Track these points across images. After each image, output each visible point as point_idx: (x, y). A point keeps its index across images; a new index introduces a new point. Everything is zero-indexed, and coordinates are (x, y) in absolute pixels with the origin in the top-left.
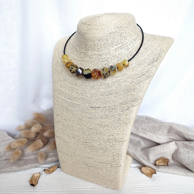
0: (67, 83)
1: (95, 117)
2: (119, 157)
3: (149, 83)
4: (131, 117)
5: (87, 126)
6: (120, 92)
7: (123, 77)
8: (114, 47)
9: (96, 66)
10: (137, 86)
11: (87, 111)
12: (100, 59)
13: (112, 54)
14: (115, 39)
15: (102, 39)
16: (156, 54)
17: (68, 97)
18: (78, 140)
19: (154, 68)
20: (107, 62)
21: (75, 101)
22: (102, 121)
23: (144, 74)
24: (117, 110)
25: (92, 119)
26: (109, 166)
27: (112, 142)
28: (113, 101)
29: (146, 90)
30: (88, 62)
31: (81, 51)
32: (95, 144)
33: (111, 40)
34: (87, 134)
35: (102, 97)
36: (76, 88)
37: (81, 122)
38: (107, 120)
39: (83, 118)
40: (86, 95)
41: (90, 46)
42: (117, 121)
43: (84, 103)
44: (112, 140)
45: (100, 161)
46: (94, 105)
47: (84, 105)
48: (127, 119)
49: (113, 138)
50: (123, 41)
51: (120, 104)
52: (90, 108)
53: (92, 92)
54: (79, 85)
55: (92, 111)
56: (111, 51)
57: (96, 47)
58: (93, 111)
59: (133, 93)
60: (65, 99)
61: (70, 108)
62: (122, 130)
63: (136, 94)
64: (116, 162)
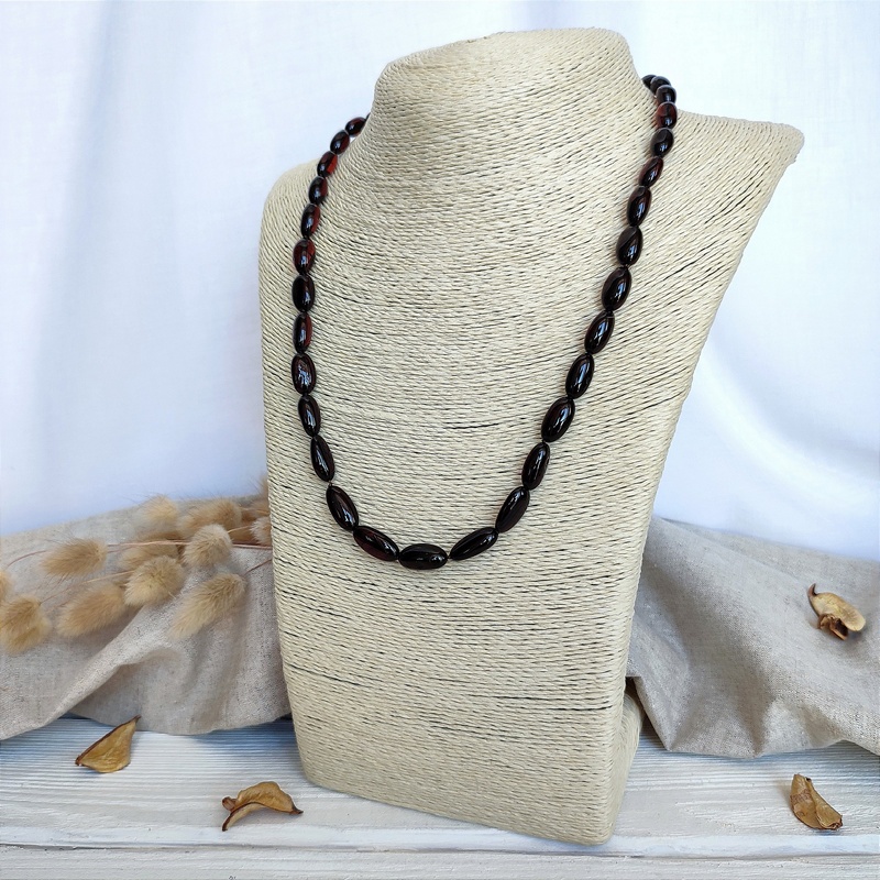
0: (335, 331)
1: (474, 472)
2: (597, 660)
3: (720, 298)
4: (645, 456)
8: (551, 155)
9: (469, 240)
10: (665, 315)
11: (432, 446)
12: (486, 208)
13: (539, 182)
14: (554, 117)
15: (495, 116)
16: (739, 179)
17: (341, 396)
18: (392, 591)
19: (735, 236)
20: (518, 221)
21: (372, 407)
23: (690, 262)
24: (579, 427)
25: (458, 482)
26: (550, 712)
27: (561, 586)
29: (707, 333)
30: (431, 228)
31: (397, 184)
32: (476, 606)
33: (535, 121)
35: (502, 375)
36: (378, 346)
37: (406, 503)
39: (413, 480)
40: (426, 372)
41: (439, 153)
42: (582, 481)
43: (421, 413)
44: (560, 576)
45: (504, 694)
46: (469, 414)
47: (420, 420)
48: (627, 465)
49: (566, 564)
50: (587, 130)
51: (593, 399)
52: (448, 433)
53: (456, 355)
54: (391, 332)
55: (460, 446)
56: (536, 169)
57: (469, 155)
58: (462, 443)
59: (649, 347)
61: (352, 442)
62: (605, 520)
63: (661, 348)
64: (581, 686)
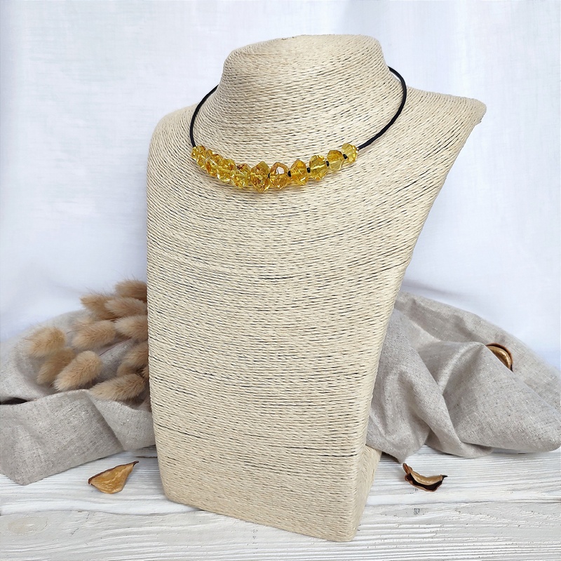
0: (193, 216)
1: (277, 306)
2: (349, 425)
3: (431, 205)
4: (382, 300)
5: (252, 334)
6: (349, 230)
7: (358, 190)
8: (330, 113)
10: (397, 213)
11: (252, 289)
12: (289, 143)
13: (323, 129)
14: (334, 89)
15: (297, 87)
16: (445, 132)
17: (196, 256)
18: (223, 379)
19: (441, 167)
21: (215, 264)
22: (299, 315)
23: (413, 181)
24: (342, 281)
25: (267, 312)
26: (319, 457)
27: (328, 379)
28: (328, 258)
29: (423, 226)
31: (235, 126)
32: (275, 390)
33: (322, 91)
34: (251, 358)
35: (296, 247)
36: (220, 226)
37: (234, 325)
38: (312, 312)
39: (239, 311)
40: (249, 243)
41: (261, 108)
42: (342, 314)
43: (245, 268)
44: (328, 373)
45: (290, 445)
47: (244, 273)
49: (332, 365)
50: (353, 97)
51: (351, 264)
52: (262, 281)
53: (269, 233)
54: (228, 218)
55: (268, 290)
56: (321, 121)
57: (280, 110)
58: (270, 288)
59: (387, 233)
60: (186, 261)
61: (201, 285)
62: (356, 339)
63: (393, 234)
64: (339, 441)
